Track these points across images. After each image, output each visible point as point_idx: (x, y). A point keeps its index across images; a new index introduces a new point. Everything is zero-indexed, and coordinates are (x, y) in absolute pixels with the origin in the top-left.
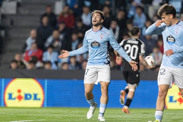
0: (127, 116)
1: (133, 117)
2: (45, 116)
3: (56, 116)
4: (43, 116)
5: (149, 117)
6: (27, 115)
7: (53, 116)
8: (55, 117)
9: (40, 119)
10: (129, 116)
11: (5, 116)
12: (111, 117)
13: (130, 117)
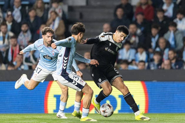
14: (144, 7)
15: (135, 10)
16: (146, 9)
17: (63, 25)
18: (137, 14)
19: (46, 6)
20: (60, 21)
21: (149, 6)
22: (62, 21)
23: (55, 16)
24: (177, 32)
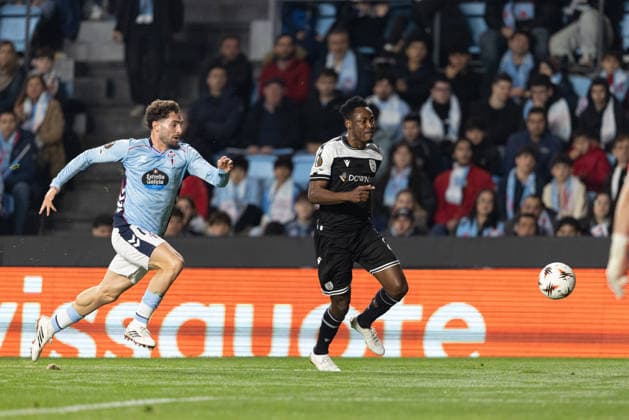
0: (470, 381)
1: (492, 386)
2: (209, 386)
3: (243, 384)
4: (204, 386)
5: (541, 385)
6: (153, 384)
7: (235, 386)
8: (243, 387)
9: (193, 394)
10: (479, 384)
11: (83, 388)
12: (420, 385)
13: (481, 386)
14: (282, 66)
15: (257, 74)
16: (289, 70)
17: (58, 113)
18: (265, 84)
19: (21, 62)
20: (49, 102)
21: (296, 63)
22: (55, 103)
23: (39, 87)
24: (379, 134)
